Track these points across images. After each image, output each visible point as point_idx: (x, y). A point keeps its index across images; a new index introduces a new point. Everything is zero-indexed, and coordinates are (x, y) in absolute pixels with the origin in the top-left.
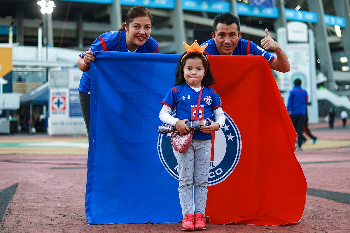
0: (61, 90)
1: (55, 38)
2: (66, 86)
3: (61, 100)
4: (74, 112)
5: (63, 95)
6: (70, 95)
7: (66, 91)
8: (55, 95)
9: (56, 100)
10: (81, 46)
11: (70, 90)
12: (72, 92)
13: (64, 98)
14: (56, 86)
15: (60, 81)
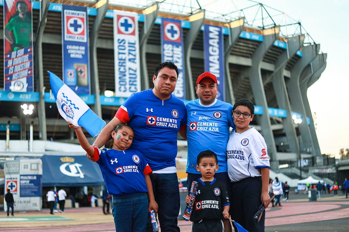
0: (13, 176)
1: (48, 132)
2: (18, 173)
3: (14, 184)
4: (23, 192)
5: (15, 180)
6: (21, 180)
7: (18, 176)
8: (9, 180)
9: (9, 184)
10: (72, 138)
11: (21, 175)
12: (22, 177)
13: (16, 182)
14: (9, 173)
15: (13, 169)
